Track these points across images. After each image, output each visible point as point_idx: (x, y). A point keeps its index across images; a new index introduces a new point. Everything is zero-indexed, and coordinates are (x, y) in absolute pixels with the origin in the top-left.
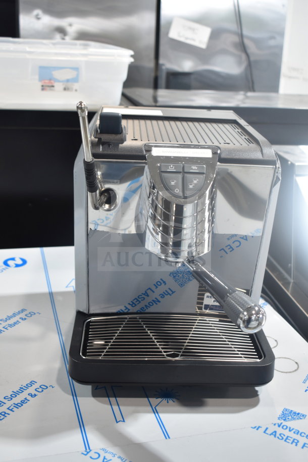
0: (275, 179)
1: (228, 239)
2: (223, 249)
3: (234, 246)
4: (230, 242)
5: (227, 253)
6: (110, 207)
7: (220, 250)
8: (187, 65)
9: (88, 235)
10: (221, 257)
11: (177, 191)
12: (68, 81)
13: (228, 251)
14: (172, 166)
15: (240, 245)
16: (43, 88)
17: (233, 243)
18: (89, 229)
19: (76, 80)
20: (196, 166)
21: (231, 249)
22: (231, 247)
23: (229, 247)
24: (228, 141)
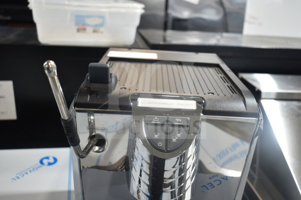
0: (257, 130)
1: (210, 178)
2: (205, 186)
3: (215, 184)
4: (212, 181)
5: (208, 189)
6: (99, 149)
7: (202, 187)
8: (185, 14)
9: (81, 171)
10: (203, 192)
11: (160, 144)
12: (96, 26)
13: (209, 188)
14: (156, 118)
15: (220, 184)
16: (78, 30)
17: (215, 181)
18: (82, 167)
19: (102, 25)
20: (180, 119)
21: (212, 186)
22: (212, 185)
23: (210, 185)
24: (213, 91)
